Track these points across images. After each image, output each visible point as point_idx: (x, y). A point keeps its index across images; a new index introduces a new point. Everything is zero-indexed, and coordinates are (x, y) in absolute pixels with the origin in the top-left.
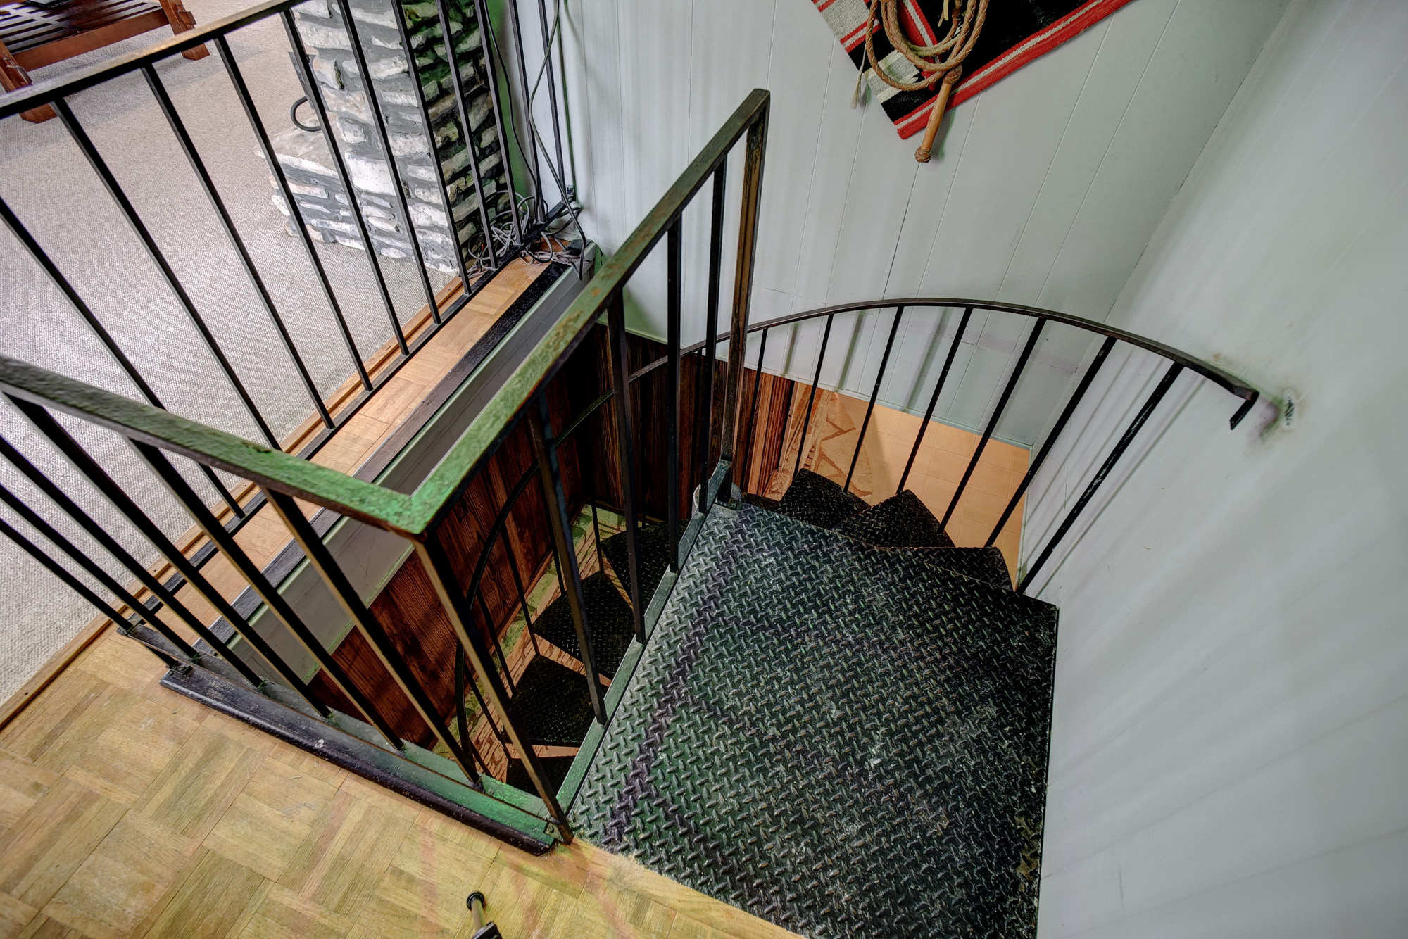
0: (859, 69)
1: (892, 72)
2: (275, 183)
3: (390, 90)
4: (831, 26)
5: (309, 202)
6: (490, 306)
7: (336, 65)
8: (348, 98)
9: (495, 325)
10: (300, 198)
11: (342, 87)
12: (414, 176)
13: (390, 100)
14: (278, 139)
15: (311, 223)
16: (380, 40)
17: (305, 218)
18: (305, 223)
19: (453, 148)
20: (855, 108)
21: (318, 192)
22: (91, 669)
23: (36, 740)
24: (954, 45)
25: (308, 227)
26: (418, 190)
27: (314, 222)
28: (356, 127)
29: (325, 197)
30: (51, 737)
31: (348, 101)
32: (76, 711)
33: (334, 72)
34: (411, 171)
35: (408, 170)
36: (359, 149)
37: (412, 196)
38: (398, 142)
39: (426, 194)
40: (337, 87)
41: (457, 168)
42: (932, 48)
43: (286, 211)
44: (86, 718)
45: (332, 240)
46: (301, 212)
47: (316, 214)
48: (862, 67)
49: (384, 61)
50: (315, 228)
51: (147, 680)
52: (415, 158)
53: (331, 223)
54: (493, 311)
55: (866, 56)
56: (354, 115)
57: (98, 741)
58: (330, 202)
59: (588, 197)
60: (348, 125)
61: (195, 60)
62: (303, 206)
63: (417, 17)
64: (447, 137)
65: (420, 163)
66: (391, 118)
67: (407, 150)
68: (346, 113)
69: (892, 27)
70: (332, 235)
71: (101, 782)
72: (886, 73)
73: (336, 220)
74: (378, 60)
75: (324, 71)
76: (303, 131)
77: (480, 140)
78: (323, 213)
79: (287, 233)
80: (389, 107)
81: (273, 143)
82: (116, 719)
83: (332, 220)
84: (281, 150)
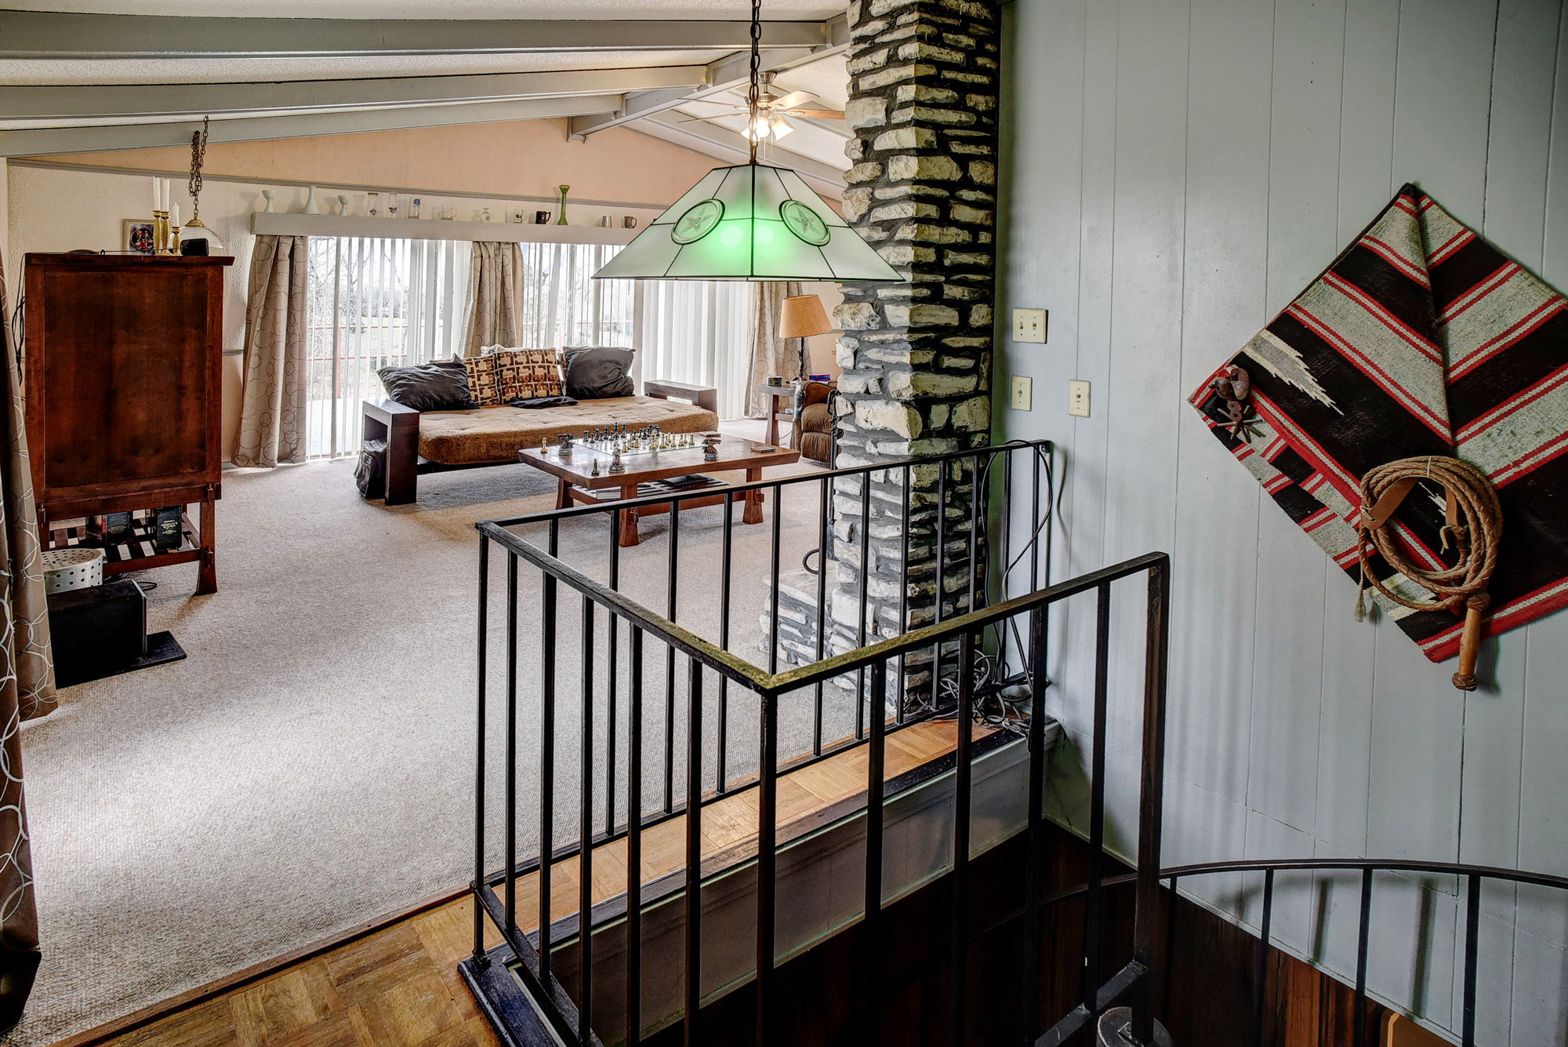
0: (1358, 584)
1: (1401, 592)
2: (768, 605)
3: (887, 547)
4: (1320, 545)
5: (788, 625)
6: (921, 751)
7: (852, 525)
8: (852, 548)
9: (919, 768)
10: (782, 621)
11: (850, 541)
12: (886, 616)
13: (885, 554)
14: (785, 574)
15: (782, 641)
16: (892, 512)
17: (779, 637)
18: (778, 642)
19: (928, 601)
20: (1361, 621)
21: (800, 618)
22: (419, 929)
23: (349, 969)
24: (1467, 572)
25: (779, 647)
26: (885, 629)
27: (785, 642)
28: (850, 571)
29: (804, 623)
30: (361, 971)
31: (851, 551)
32: (389, 959)
33: (848, 530)
34: (886, 612)
35: (882, 610)
36: (846, 588)
37: (879, 633)
38: (881, 585)
39: (891, 633)
40: (846, 540)
41: (927, 617)
42: (1441, 573)
43: (767, 629)
44: (390, 969)
45: (794, 661)
46: (778, 632)
47: (789, 636)
48: (1361, 583)
49: (889, 527)
50: (784, 648)
51: (451, 959)
52: (891, 601)
53: (800, 645)
54: (922, 756)
55: (1364, 574)
56: (852, 562)
57: (386, 993)
58: (806, 628)
59: (1058, 672)
60: (844, 568)
61: (750, 524)
62: (782, 627)
63: (926, 501)
64: (926, 590)
65: (893, 606)
66: (881, 567)
67: (885, 594)
68: (847, 559)
69: (1387, 550)
70: (796, 657)
71: (365, 1030)
72: (1394, 592)
73: (805, 644)
74: (885, 526)
75: (841, 529)
76: (808, 572)
77: (958, 601)
78: (796, 636)
79: (758, 648)
80: (882, 559)
81: (781, 576)
82: (409, 980)
83: (801, 643)
84: (784, 582)
